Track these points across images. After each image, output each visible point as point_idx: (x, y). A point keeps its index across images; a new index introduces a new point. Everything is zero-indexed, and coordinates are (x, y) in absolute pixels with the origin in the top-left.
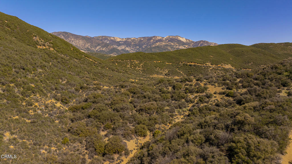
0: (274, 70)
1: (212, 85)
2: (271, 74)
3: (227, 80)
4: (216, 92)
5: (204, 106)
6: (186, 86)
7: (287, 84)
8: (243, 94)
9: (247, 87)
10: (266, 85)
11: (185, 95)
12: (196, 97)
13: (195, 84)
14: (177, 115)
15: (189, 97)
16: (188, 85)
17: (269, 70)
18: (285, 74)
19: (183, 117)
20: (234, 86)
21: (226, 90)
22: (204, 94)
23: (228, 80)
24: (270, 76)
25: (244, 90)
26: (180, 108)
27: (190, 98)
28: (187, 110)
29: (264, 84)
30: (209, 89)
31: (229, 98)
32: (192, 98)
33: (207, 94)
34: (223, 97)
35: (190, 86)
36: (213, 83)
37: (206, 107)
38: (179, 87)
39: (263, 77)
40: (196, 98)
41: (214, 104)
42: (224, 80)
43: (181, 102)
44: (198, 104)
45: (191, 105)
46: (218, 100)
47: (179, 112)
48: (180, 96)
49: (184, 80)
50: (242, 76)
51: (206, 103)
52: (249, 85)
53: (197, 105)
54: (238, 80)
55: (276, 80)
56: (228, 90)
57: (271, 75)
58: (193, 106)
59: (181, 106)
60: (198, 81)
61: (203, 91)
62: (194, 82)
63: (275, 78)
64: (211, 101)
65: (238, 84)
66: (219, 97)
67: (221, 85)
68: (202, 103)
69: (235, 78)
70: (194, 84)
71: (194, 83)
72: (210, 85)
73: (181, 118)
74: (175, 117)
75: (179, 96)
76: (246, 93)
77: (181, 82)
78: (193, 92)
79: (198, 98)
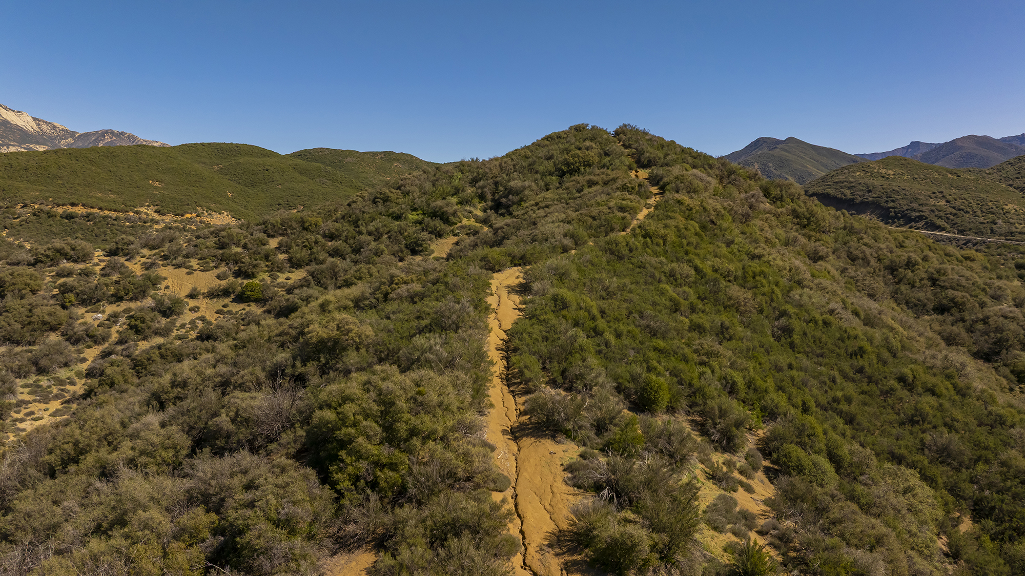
0: (381, 207)
1: (178, 266)
2: (373, 219)
3: (233, 247)
4: (195, 289)
5: (152, 348)
6: (62, 280)
7: (421, 245)
8: (296, 288)
9: (307, 264)
10: (365, 252)
11: (62, 314)
12: (114, 317)
13: (103, 269)
14: (29, 402)
15: (81, 321)
16: (69, 274)
17: (366, 208)
18: (411, 216)
19: (60, 407)
20: (263, 264)
21: (231, 279)
22: (149, 302)
23: (237, 245)
24: (371, 224)
25: (298, 275)
26: (41, 371)
27: (85, 323)
28: (79, 374)
29: (357, 251)
30: (164, 284)
31: (247, 309)
32: (97, 323)
33: (160, 303)
34: (224, 306)
35: (84, 278)
36: (180, 258)
37: (163, 350)
38: (28, 285)
39: (351, 229)
40: (115, 322)
41: (193, 334)
42: (222, 246)
43: (42, 346)
44: (126, 342)
45: (92, 354)
46: (208, 318)
47: (36, 389)
48: (33, 319)
49: (48, 256)
50: (286, 230)
51: (161, 335)
52: (313, 257)
53: (119, 348)
54: (273, 243)
55: (389, 238)
56: (239, 280)
57: (374, 223)
58: (106, 355)
59: (43, 362)
60: (116, 258)
61: (141, 293)
62: (96, 260)
63: (387, 230)
64: (178, 324)
65: (275, 255)
66: (208, 310)
67: (212, 265)
68: (144, 339)
69: (262, 236)
70: (97, 269)
71: (97, 265)
72: (170, 268)
73: (52, 410)
74: (18, 412)
75: (29, 323)
76: (304, 284)
77: (34, 265)
78: (99, 301)
79: (122, 320)
